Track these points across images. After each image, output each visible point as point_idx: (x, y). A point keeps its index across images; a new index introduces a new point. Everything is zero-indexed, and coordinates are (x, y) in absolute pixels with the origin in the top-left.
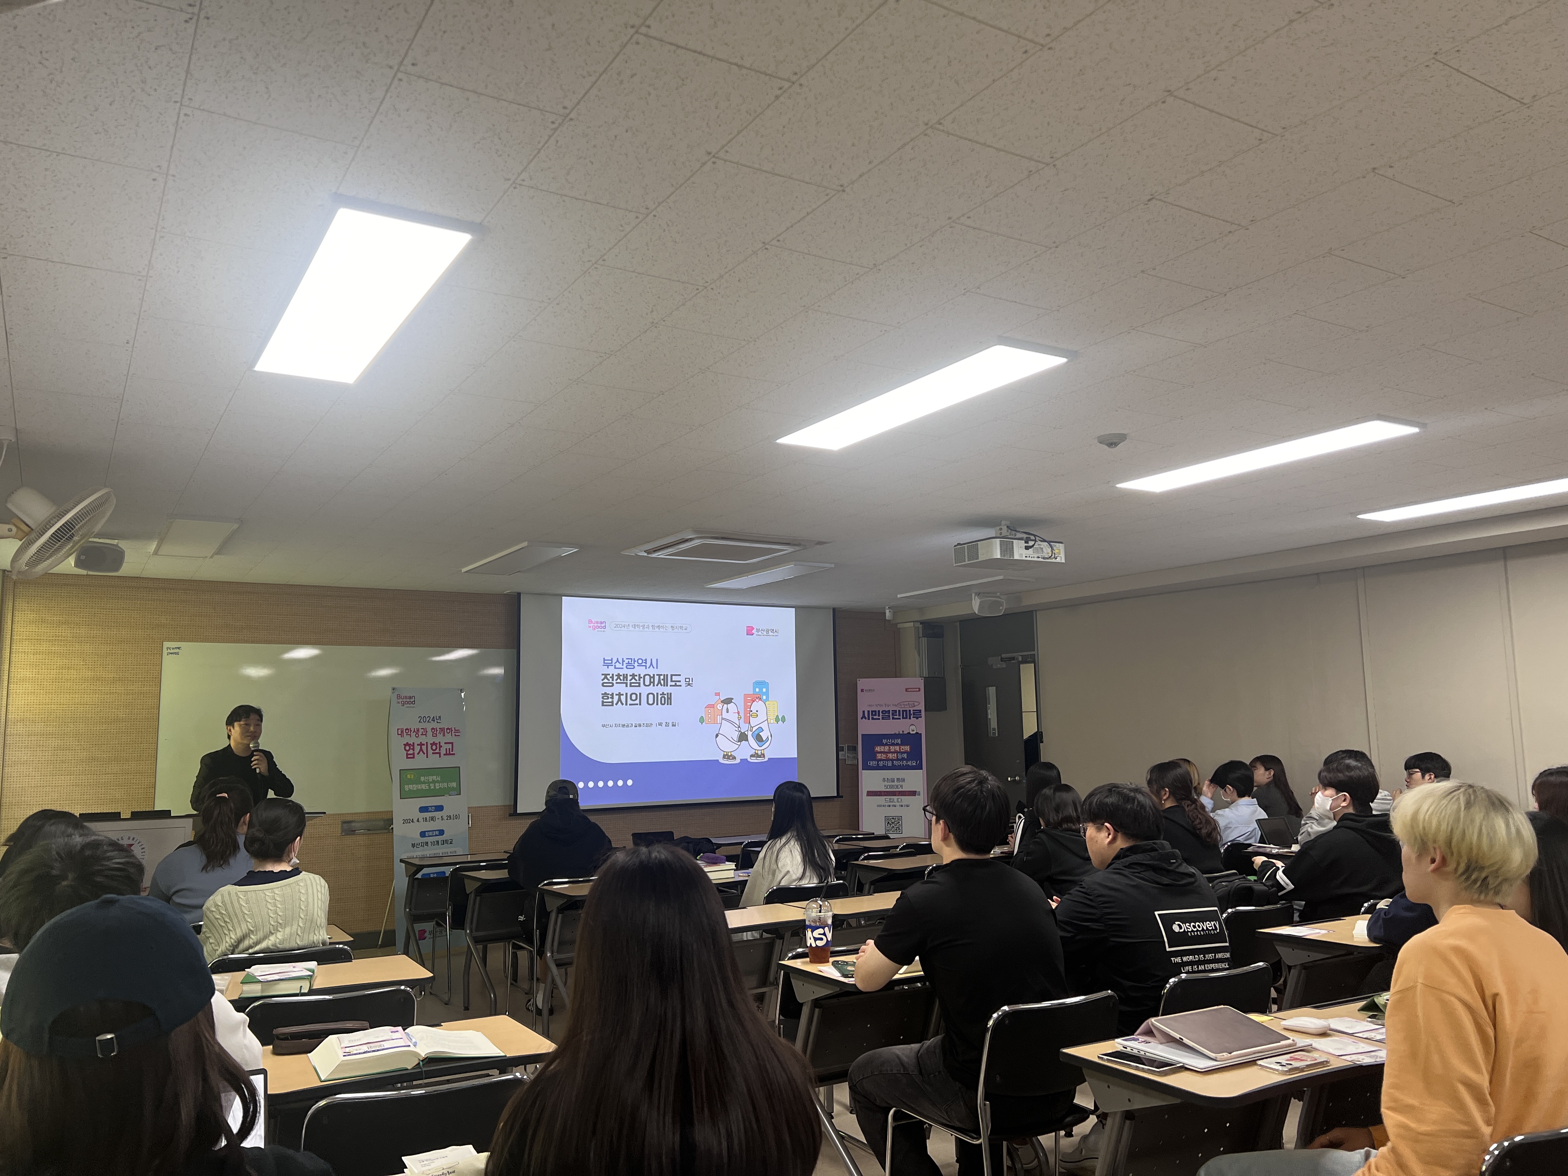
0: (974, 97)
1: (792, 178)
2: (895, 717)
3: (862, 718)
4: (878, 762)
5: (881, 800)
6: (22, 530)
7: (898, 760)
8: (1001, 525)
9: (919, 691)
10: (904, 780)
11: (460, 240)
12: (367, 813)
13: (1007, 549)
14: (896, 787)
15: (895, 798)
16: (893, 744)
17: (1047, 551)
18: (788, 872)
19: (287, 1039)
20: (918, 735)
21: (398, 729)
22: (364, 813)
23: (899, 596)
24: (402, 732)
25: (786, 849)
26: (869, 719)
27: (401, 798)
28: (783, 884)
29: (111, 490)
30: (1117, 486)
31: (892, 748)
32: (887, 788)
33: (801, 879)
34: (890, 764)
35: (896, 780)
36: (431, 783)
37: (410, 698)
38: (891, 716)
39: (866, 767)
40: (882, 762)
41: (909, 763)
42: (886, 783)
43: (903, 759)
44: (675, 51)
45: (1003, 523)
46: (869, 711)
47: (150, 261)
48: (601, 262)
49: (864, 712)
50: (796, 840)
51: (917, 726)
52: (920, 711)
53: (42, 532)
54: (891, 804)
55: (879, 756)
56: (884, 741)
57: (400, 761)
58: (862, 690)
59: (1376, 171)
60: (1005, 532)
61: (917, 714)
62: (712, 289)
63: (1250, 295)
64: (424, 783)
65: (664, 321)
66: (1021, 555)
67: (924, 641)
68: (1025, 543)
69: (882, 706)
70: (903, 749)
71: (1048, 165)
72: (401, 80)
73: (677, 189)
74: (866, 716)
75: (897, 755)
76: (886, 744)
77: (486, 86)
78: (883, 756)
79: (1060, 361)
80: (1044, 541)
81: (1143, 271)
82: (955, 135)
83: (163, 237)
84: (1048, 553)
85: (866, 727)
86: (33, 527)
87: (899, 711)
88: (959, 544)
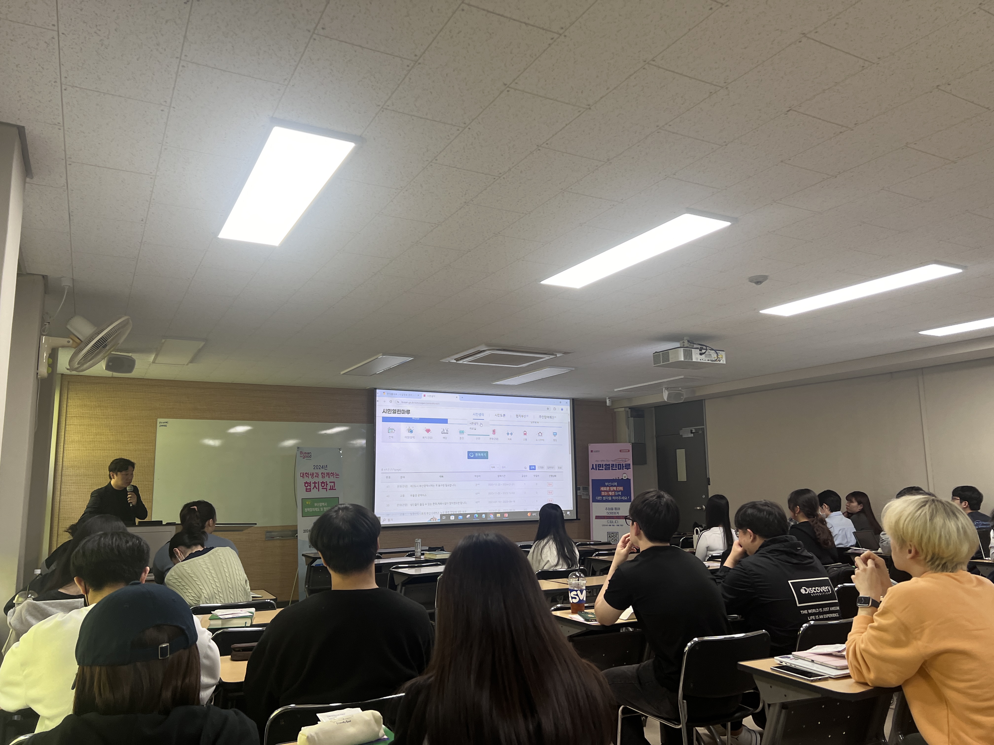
0: (676, 41)
1: (557, 101)
2: (613, 468)
3: (592, 469)
4: (602, 497)
5: (605, 521)
6: (76, 342)
7: (615, 496)
8: (683, 340)
9: (629, 451)
10: (619, 509)
11: (347, 147)
12: (281, 526)
13: (688, 354)
14: (615, 513)
15: (614, 520)
16: (612, 486)
17: (714, 356)
18: (548, 561)
19: (239, 651)
20: (628, 480)
21: (301, 473)
22: (279, 526)
23: (616, 390)
24: (303, 475)
25: (547, 547)
26: (596, 470)
27: (302, 517)
28: (545, 568)
29: (129, 317)
30: (761, 312)
31: (612, 488)
32: (608, 514)
33: (556, 565)
34: (610, 499)
35: (614, 508)
36: (321, 507)
37: (308, 453)
38: (611, 468)
39: (595, 501)
40: (605, 497)
41: (623, 498)
42: (608, 511)
43: (619, 495)
44: (486, 15)
45: (685, 338)
46: (596, 465)
47: (158, 166)
48: (434, 161)
49: (593, 465)
50: (554, 541)
51: (628, 474)
52: (630, 464)
53: (87, 344)
54: (611, 524)
55: (603, 493)
56: (606, 484)
57: (302, 493)
58: (592, 451)
59: (939, 87)
60: (686, 344)
61: (627, 467)
62: (504, 178)
63: (853, 176)
64: (317, 507)
65: (473, 201)
66: (697, 359)
67: (631, 419)
68: (700, 351)
69: (605, 461)
70: (618, 489)
71: (722, 87)
72: (315, 39)
73: (484, 110)
74: (595, 468)
75: (615, 493)
76: (608, 486)
77: (367, 43)
78: (606, 493)
79: (728, 224)
80: (712, 350)
81: (782, 161)
82: (663, 68)
83: (166, 149)
84: (715, 358)
85: (595, 475)
86: (82, 340)
87: (616, 464)
88: (656, 352)
